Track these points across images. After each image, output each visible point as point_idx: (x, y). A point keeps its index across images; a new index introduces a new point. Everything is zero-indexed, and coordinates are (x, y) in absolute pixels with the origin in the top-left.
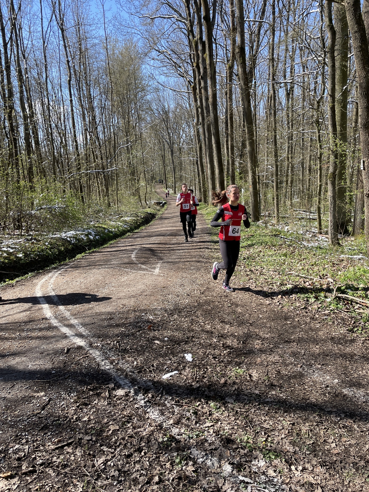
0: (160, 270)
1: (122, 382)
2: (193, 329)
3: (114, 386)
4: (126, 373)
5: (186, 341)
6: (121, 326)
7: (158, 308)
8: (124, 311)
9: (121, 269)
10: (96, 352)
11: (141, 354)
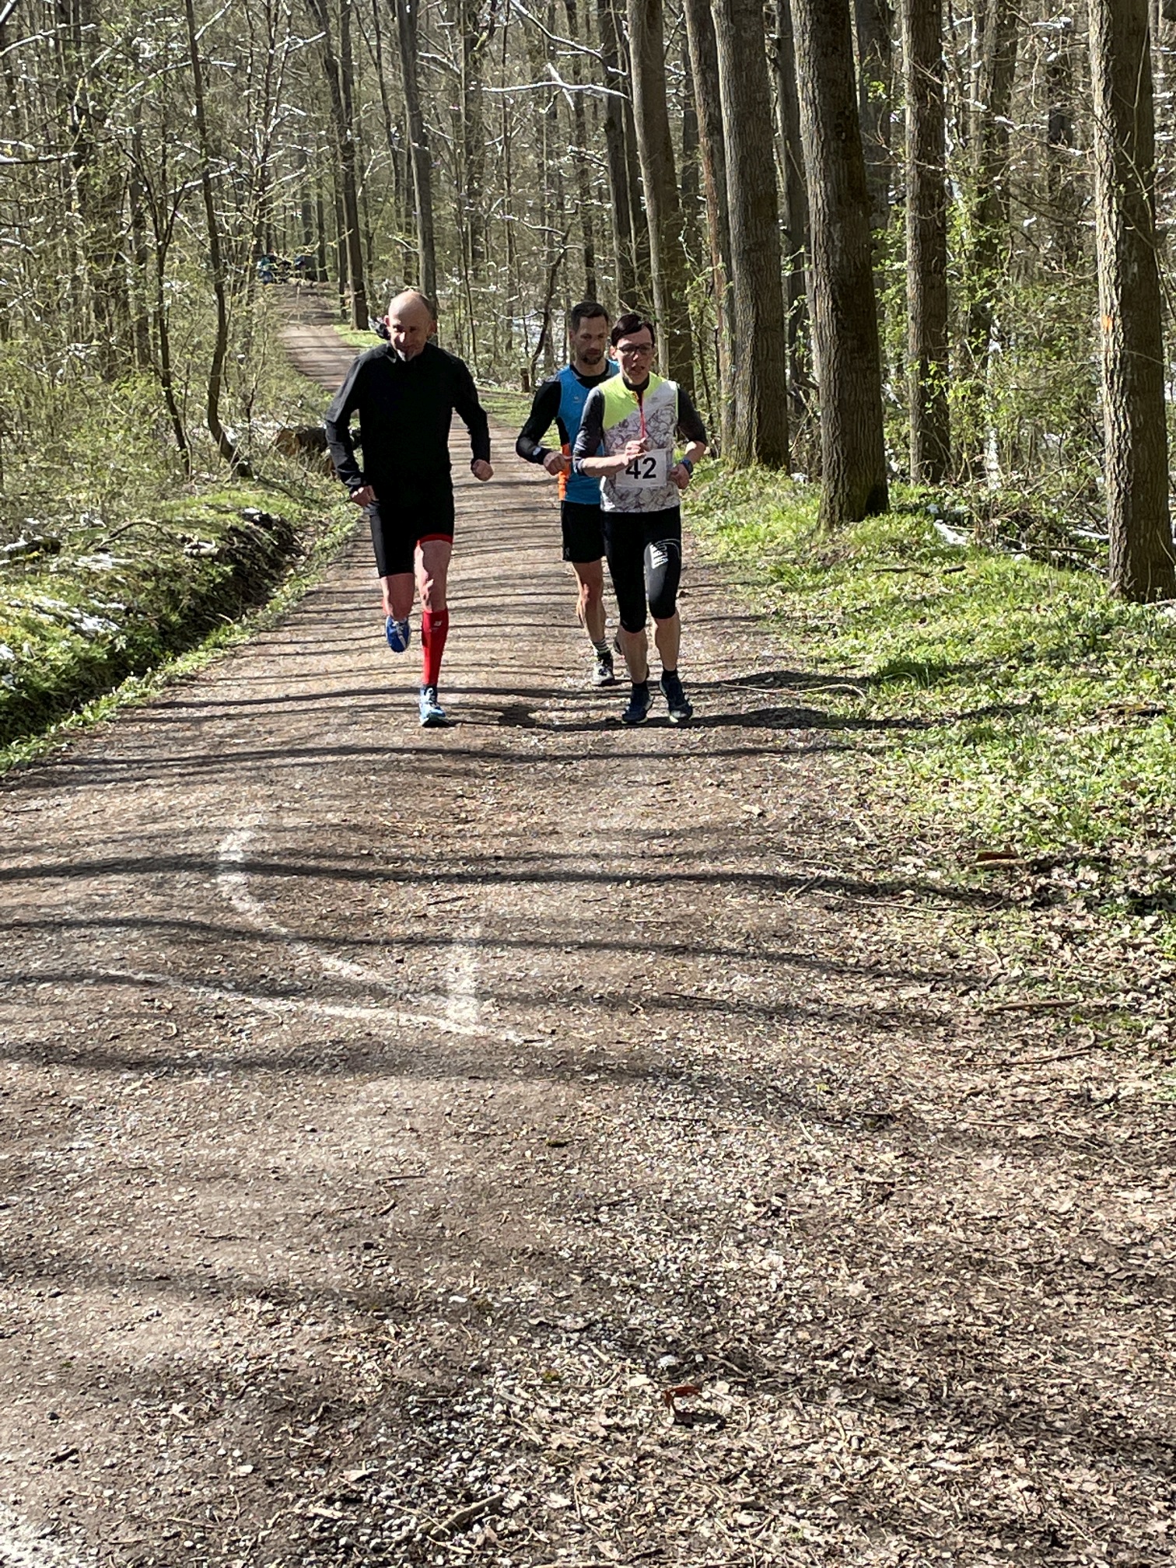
0: (483, 993)
6: (307, 1484)
7: (560, 1323)
8: (292, 1352)
9: (159, 985)
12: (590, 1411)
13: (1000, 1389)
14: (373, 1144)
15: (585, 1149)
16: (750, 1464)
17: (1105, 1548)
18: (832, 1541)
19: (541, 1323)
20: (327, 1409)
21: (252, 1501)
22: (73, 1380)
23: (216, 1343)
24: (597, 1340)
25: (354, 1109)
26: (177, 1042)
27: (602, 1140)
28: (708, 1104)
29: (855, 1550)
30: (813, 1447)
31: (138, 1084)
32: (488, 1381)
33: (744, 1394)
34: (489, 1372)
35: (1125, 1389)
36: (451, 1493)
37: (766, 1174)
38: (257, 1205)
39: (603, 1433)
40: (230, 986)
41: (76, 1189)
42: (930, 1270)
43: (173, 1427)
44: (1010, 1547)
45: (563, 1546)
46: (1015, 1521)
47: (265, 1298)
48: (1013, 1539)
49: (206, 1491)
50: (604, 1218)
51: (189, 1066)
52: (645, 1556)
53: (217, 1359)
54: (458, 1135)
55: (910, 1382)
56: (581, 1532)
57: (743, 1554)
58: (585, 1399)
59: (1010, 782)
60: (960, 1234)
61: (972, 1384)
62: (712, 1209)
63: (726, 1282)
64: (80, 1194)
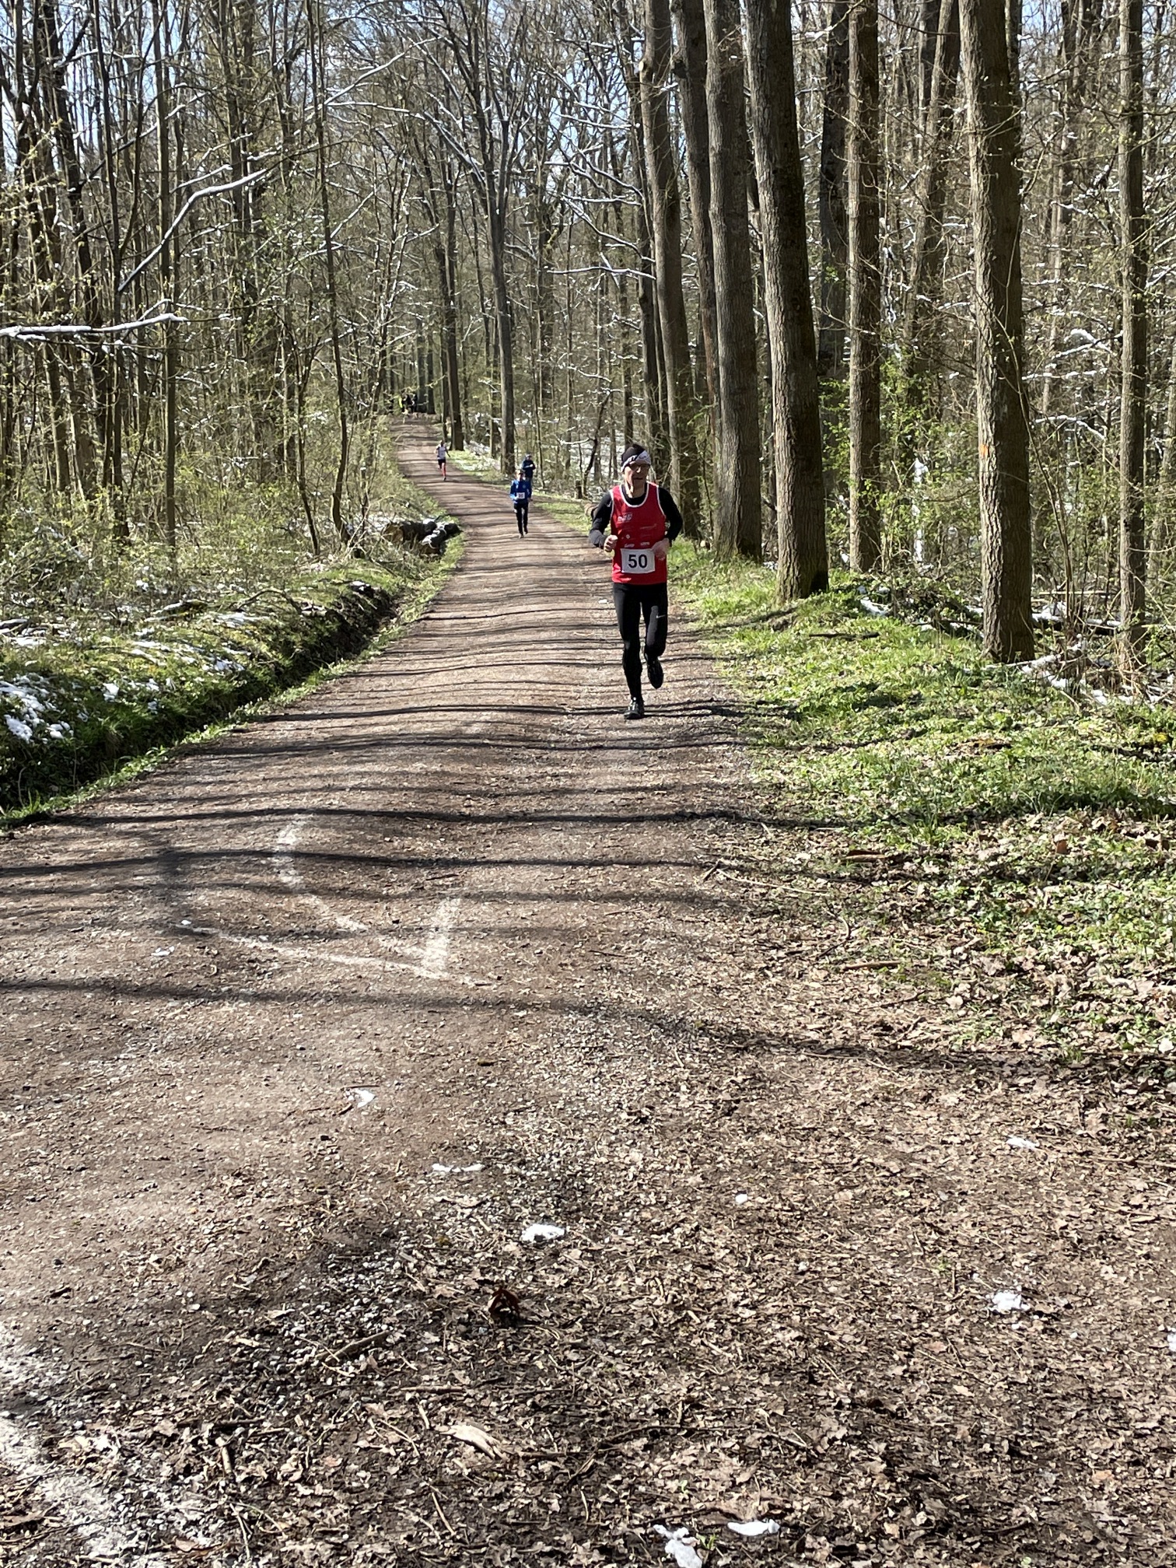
0: (452, 948)
2: (692, 1352)
5: (655, 1434)
6: (238, 1321)
7: (458, 1200)
8: (249, 1218)
9: (211, 936)
10: (86, 1496)
11: (371, 1516)
12: (468, 1269)
13: (792, 1260)
14: (345, 1060)
15: (506, 1068)
16: (586, 1313)
17: (849, 1387)
18: (637, 1375)
19: (443, 1201)
20: (266, 1263)
21: (194, 1332)
22: (80, 1235)
23: (193, 1210)
24: (484, 1215)
25: (336, 1033)
26: (216, 980)
27: (520, 1061)
28: (606, 1036)
29: (656, 1383)
30: (637, 1302)
31: (177, 1011)
32: (393, 1244)
33: (592, 1259)
34: (396, 1237)
35: (889, 1264)
36: (347, 1329)
37: (642, 1090)
38: (247, 1105)
39: (476, 1286)
40: (264, 938)
41: (114, 1090)
42: (755, 1167)
43: (146, 1274)
44: (777, 1383)
45: (428, 1373)
46: (783, 1364)
47: (238, 1175)
48: (779, 1377)
49: (160, 1323)
50: (509, 1121)
51: (219, 998)
52: (488, 1382)
53: (191, 1222)
54: (411, 1055)
55: (723, 1253)
56: (444, 1362)
57: (566, 1383)
58: (466, 1260)
59: (884, 796)
60: (783, 1140)
61: (770, 1256)
62: (594, 1116)
63: (595, 1173)
64: (117, 1093)
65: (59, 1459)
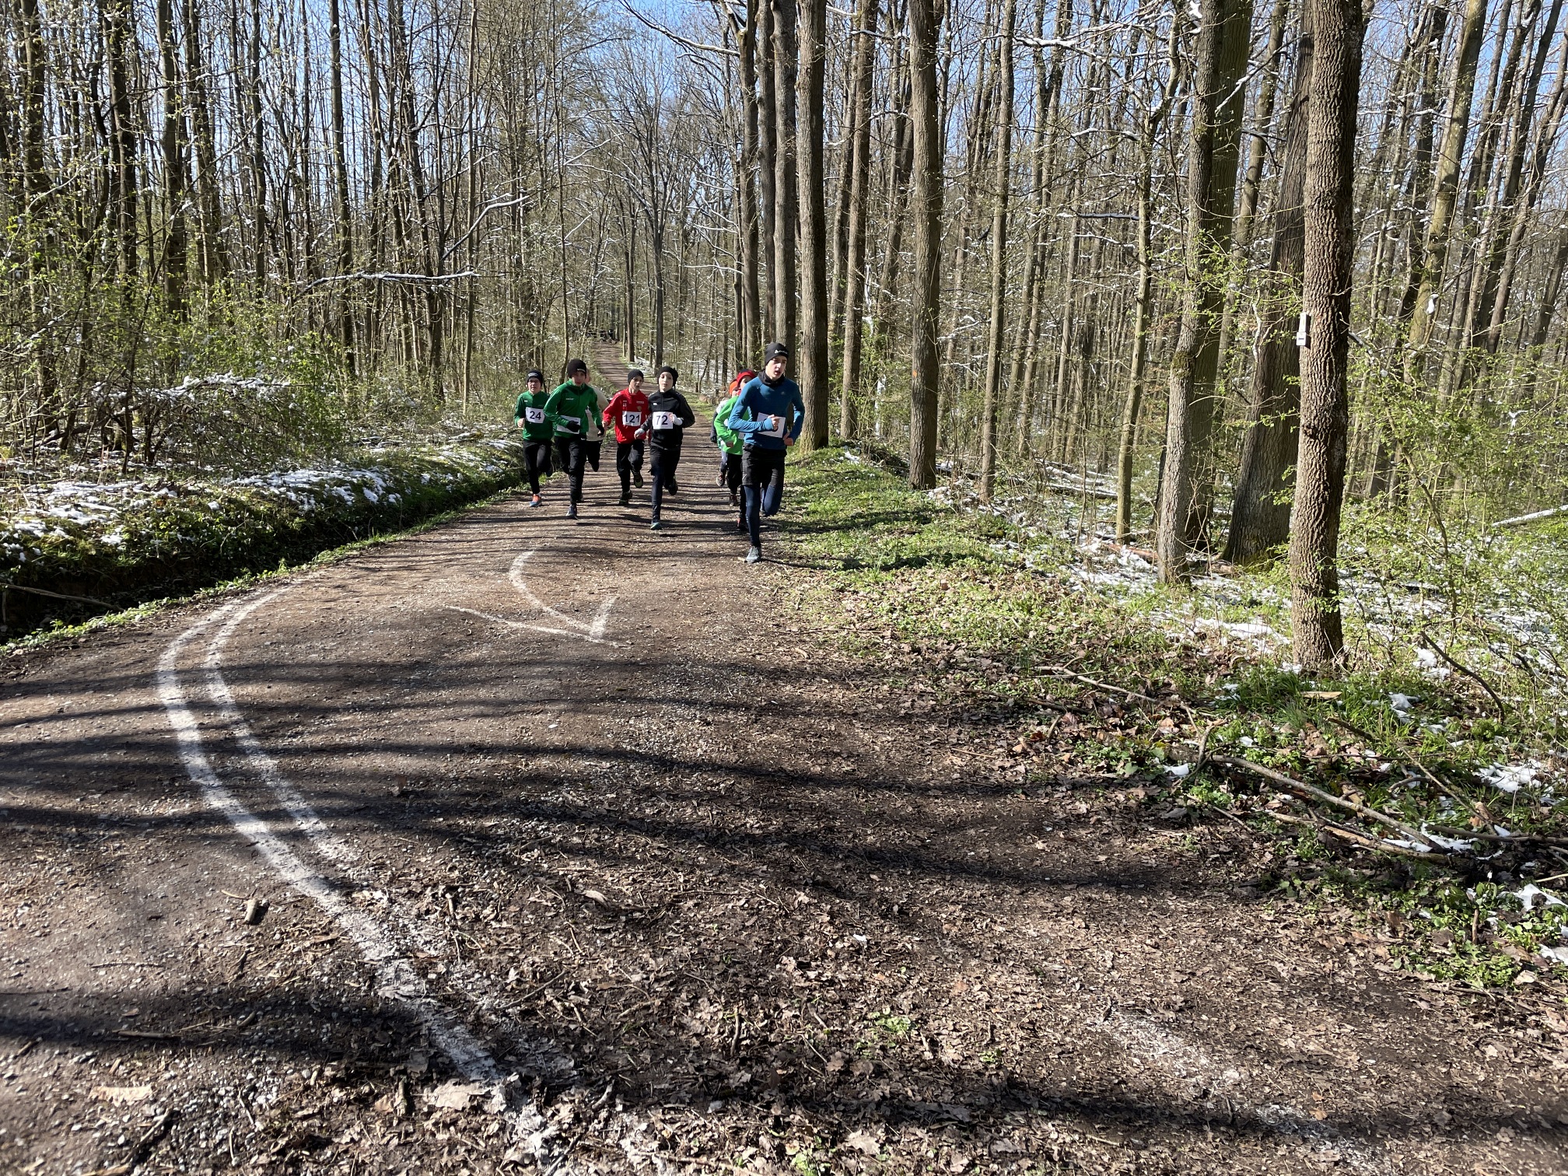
0: (607, 626)
1: (457, 1054)
3: (429, 1070)
4: (478, 1017)
5: (700, 898)
6: (465, 827)
7: (598, 764)
8: (477, 769)
9: (469, 613)
10: (366, 925)
11: (534, 940)
12: (601, 802)
15: (631, 692)
16: (666, 829)
17: (812, 874)
18: (694, 863)
19: (589, 764)
21: (438, 833)
23: (444, 764)
24: (612, 773)
25: (536, 669)
26: (470, 637)
27: (639, 689)
31: (446, 654)
32: (559, 787)
33: (672, 799)
34: (560, 783)
36: (528, 834)
37: (707, 707)
39: (604, 812)
40: (500, 615)
45: (573, 860)
46: (775, 860)
47: (472, 745)
48: (773, 868)
49: (419, 827)
50: (632, 722)
51: (471, 648)
52: (607, 866)
56: (582, 854)
57: (653, 867)
58: (600, 797)
62: (679, 720)
63: (677, 752)
65: (351, 903)
